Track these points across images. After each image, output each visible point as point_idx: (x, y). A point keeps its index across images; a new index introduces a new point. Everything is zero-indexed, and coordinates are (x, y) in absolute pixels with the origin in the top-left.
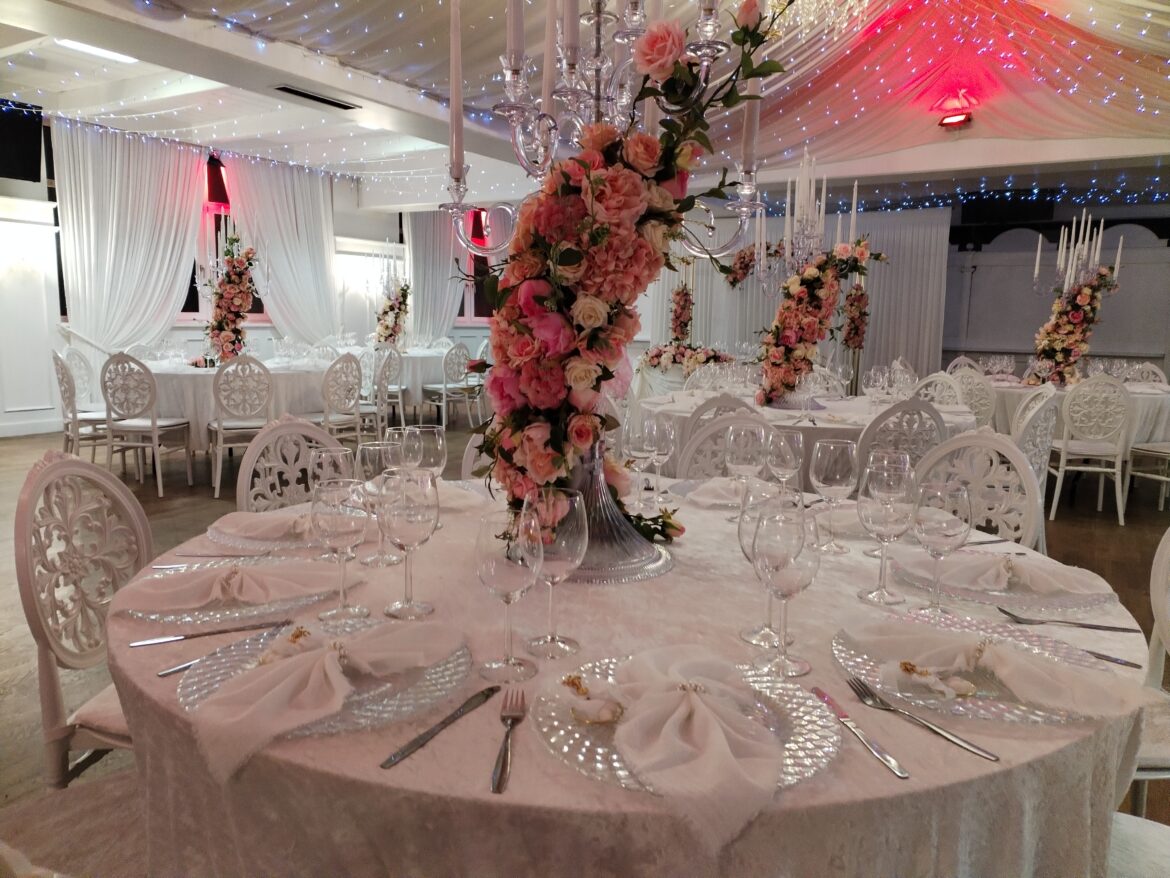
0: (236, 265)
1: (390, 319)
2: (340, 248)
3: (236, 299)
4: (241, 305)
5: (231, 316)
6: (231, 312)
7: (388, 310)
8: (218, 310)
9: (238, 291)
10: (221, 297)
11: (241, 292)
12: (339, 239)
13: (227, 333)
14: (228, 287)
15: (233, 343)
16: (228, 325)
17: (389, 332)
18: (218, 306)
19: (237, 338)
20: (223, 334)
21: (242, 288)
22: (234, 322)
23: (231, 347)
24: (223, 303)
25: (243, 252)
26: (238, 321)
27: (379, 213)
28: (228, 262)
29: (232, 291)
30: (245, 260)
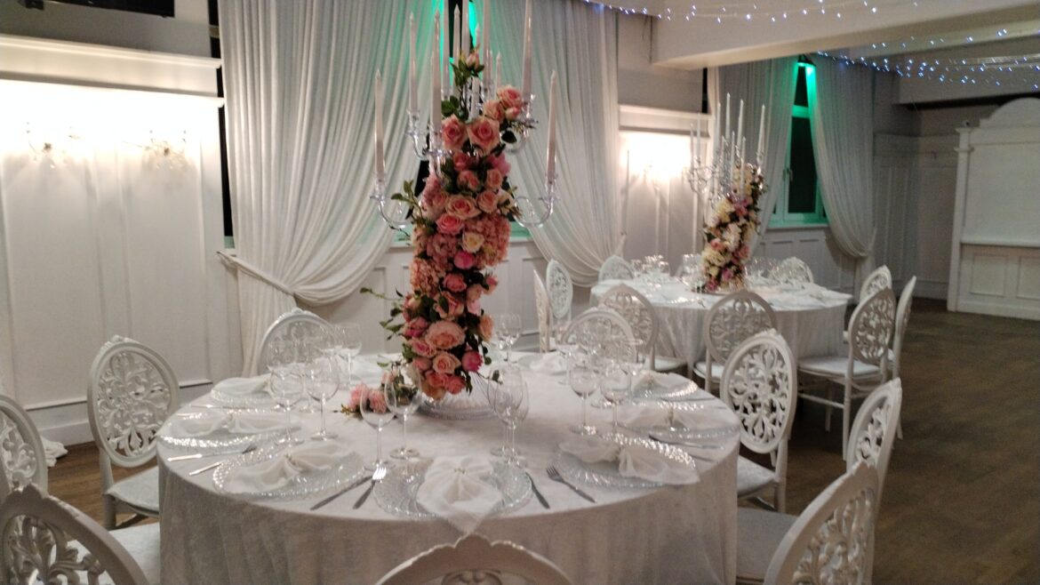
0: (473, 140)
1: (731, 237)
2: (624, 123)
3: (468, 236)
4: (481, 251)
5: (455, 282)
6: (456, 271)
7: (728, 220)
8: (424, 267)
9: (474, 213)
10: (430, 229)
11: (482, 215)
12: (625, 109)
13: (446, 329)
14: (449, 203)
15: (459, 352)
16: (445, 306)
17: (728, 258)
18: (423, 255)
19: (469, 338)
20: (436, 329)
21: (485, 207)
22: (462, 296)
23: (451, 362)
24: (436, 249)
25: (491, 100)
26: (472, 292)
27: (677, 70)
28: (452, 132)
29: (461, 215)
30: (495, 124)
